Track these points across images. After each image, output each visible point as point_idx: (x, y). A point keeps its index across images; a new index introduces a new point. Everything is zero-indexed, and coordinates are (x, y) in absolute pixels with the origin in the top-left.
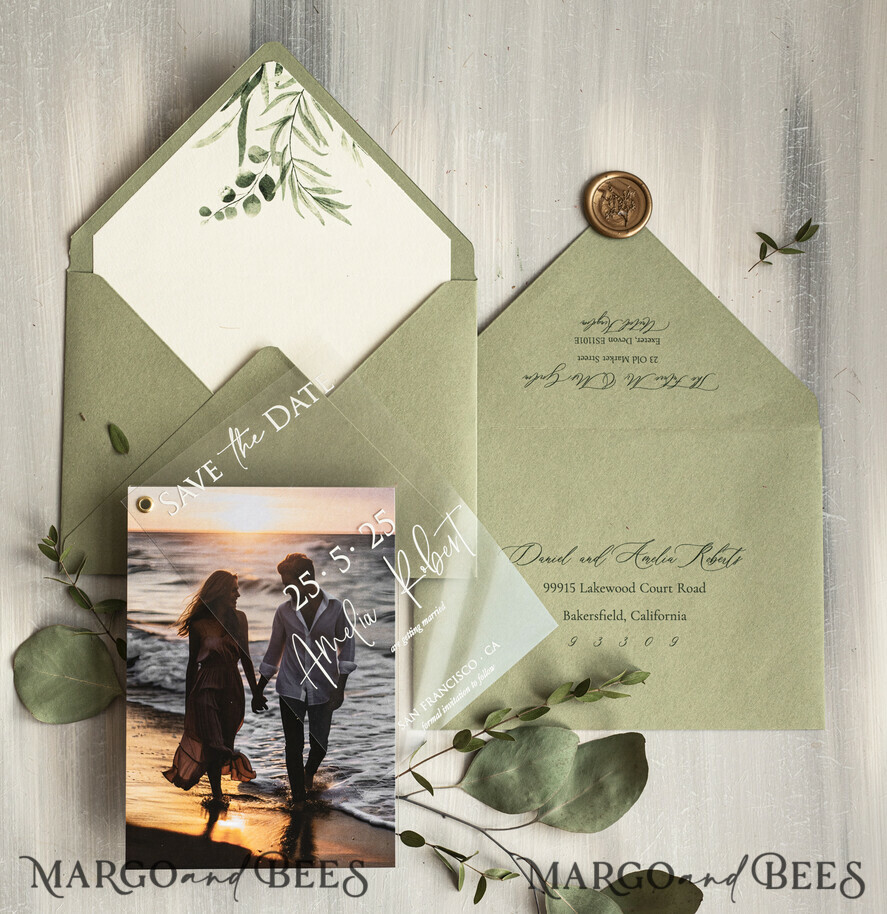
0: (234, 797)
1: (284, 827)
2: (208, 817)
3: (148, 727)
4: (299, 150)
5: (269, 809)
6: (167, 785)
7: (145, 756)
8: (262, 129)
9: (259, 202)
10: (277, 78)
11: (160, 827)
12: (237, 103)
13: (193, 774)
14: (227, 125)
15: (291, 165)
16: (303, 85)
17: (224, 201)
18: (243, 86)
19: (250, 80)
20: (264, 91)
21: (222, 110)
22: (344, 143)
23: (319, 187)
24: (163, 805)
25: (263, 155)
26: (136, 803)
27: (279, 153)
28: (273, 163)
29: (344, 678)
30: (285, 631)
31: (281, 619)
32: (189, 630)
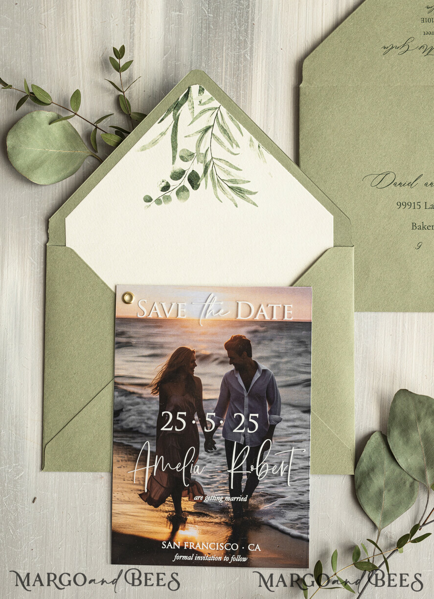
0: (191, 513)
1: (227, 536)
2: (171, 527)
3: (129, 460)
4: (218, 151)
5: (216, 523)
6: (142, 504)
7: (126, 482)
8: (189, 136)
9: (188, 191)
10: (201, 97)
11: (137, 534)
12: (171, 116)
13: (161, 496)
14: (163, 134)
15: (212, 162)
16: (220, 102)
17: (162, 191)
18: (174, 104)
19: (180, 99)
20: (190, 107)
21: (159, 123)
22: (251, 145)
23: (233, 178)
24: (139, 518)
25: (190, 155)
26: (119, 516)
27: (202, 154)
28: (198, 161)
29: (273, 427)
30: (229, 391)
31: (227, 384)
32: (159, 390)
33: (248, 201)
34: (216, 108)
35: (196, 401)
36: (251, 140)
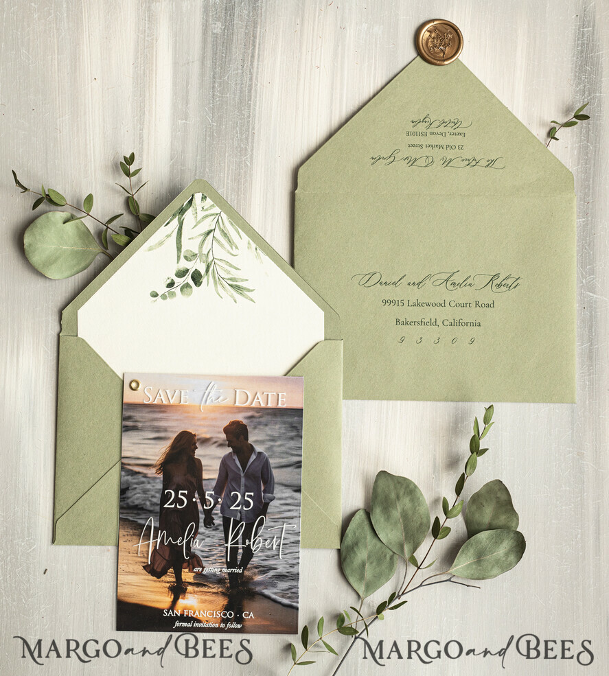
0: (190, 584)
1: (224, 605)
2: (172, 597)
3: (134, 535)
4: (219, 252)
5: (214, 593)
6: (146, 575)
7: (131, 554)
8: (192, 238)
9: (191, 287)
11: (140, 603)
12: (175, 221)
13: (163, 567)
14: (168, 236)
15: (213, 263)
16: (221, 209)
17: (167, 287)
18: (179, 209)
19: (184, 205)
20: (194, 213)
21: (165, 226)
22: (249, 247)
23: (233, 276)
24: (143, 589)
25: (193, 255)
26: (124, 586)
27: (204, 254)
28: (200, 261)
29: (266, 505)
30: (227, 472)
31: (225, 465)
32: (163, 470)
33: (246, 297)
34: (217, 214)
35: (196, 481)
36: (249, 243)
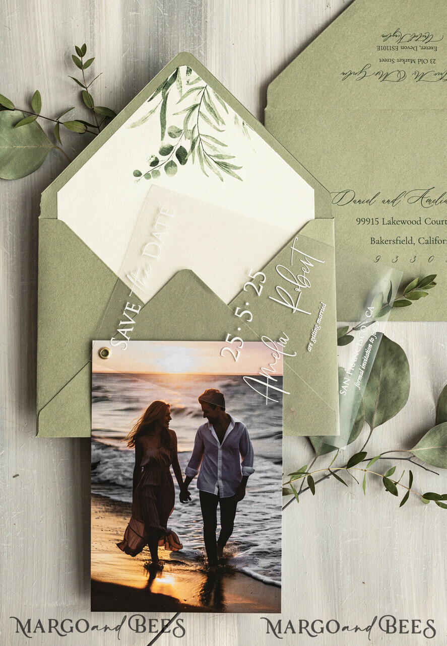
0: (167, 562)
1: (202, 584)
2: (148, 575)
3: (106, 511)
4: (204, 128)
5: (192, 571)
7: (104, 532)
8: (177, 114)
9: (176, 166)
10: (188, 78)
11: (115, 582)
12: (160, 95)
13: (138, 545)
14: (152, 112)
15: (199, 139)
16: (206, 82)
17: (151, 166)
18: (163, 83)
19: (169, 79)
20: (179, 86)
21: (149, 101)
22: (236, 122)
23: (219, 154)
24: (117, 567)
25: (178, 132)
26: (98, 565)
27: (190, 130)
28: (186, 138)
29: (246, 478)
30: (203, 444)
31: (201, 436)
32: (135, 443)
33: (234, 175)
34: (203, 88)
35: (171, 453)
36: (236, 118)
